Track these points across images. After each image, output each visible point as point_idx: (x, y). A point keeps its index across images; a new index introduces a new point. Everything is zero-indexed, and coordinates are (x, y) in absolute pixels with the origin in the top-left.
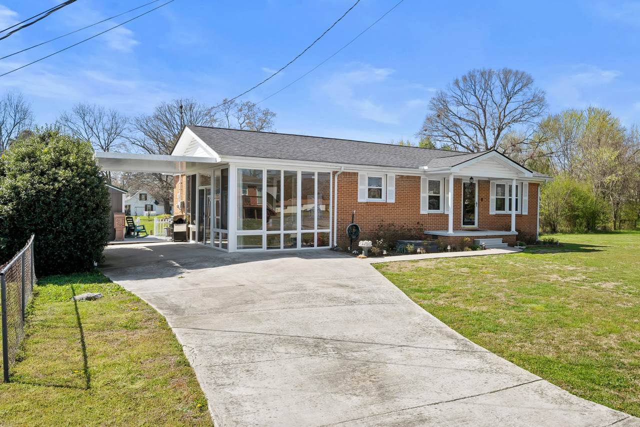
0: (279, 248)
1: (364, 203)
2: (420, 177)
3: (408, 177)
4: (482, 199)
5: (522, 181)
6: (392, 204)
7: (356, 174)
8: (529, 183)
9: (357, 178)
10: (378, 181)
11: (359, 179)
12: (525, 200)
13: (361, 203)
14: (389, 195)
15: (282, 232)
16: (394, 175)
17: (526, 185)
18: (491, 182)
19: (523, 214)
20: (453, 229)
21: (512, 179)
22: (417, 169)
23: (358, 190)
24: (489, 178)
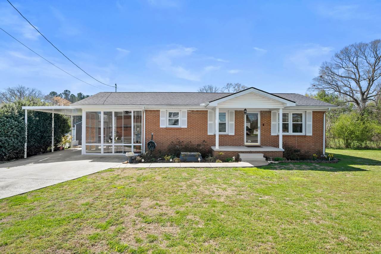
0: (112, 153)
1: (164, 128)
2: (207, 111)
3: (197, 111)
4: (263, 124)
5: (306, 110)
6: (185, 128)
7: (158, 111)
8: (313, 111)
9: (159, 113)
10: (176, 114)
11: (160, 114)
12: (310, 125)
13: (162, 128)
14: (183, 123)
15: (113, 144)
16: (186, 110)
17: (310, 113)
18: (272, 112)
19: (307, 135)
20: (219, 145)
21: (279, 109)
22: (199, 106)
23: (160, 120)
24: (270, 109)
